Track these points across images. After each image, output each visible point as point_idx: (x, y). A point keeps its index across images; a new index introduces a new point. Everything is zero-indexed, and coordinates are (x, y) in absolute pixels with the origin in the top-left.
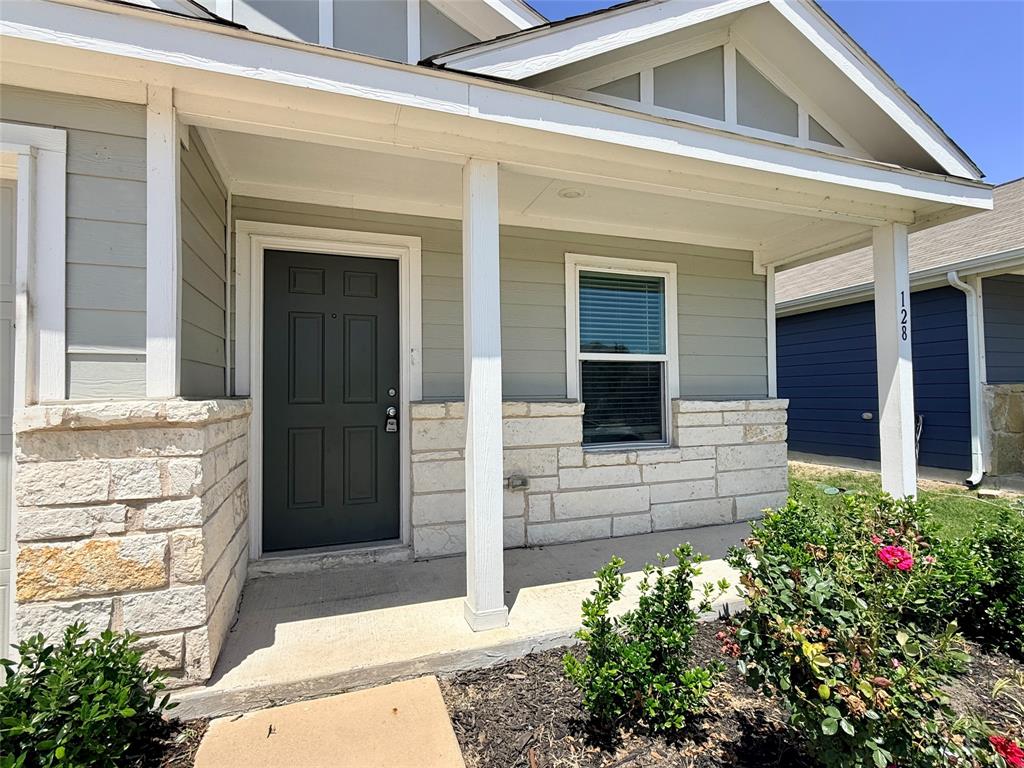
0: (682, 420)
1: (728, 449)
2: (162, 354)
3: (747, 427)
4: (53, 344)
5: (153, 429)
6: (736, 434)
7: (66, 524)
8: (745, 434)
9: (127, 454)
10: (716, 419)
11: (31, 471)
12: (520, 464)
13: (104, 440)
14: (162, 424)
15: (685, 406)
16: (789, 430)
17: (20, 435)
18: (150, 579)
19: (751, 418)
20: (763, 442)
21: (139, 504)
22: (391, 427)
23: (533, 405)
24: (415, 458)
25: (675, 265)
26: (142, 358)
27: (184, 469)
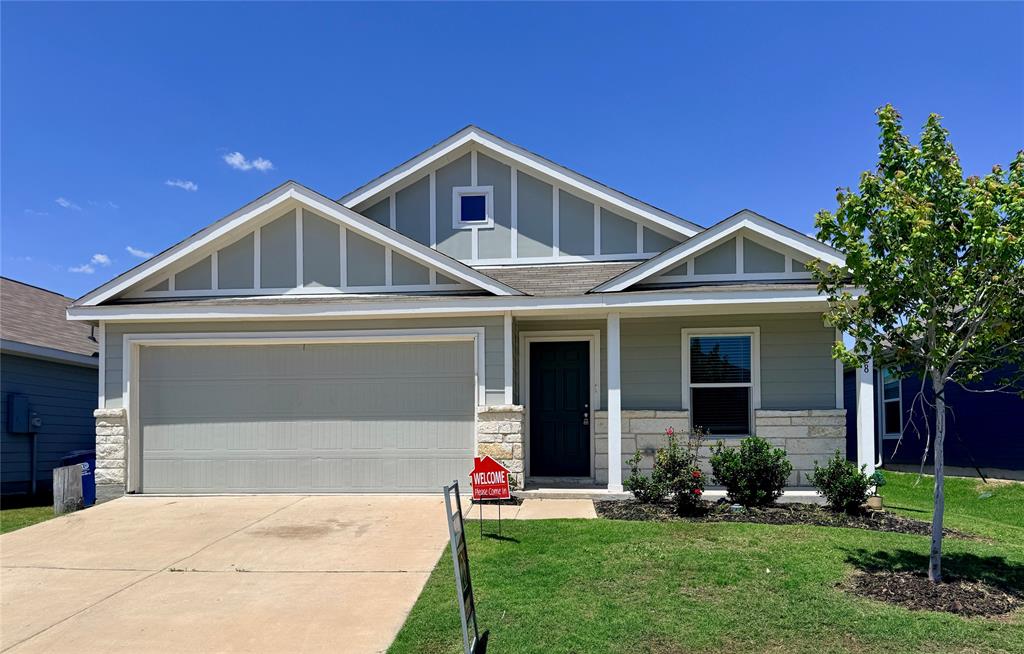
0: (758, 422)
1: (795, 441)
2: (509, 390)
3: (812, 428)
4: (482, 388)
5: (508, 413)
6: (803, 432)
7: (488, 438)
8: (809, 432)
9: (503, 420)
10: (787, 421)
11: (481, 424)
12: (651, 442)
13: (497, 415)
14: (511, 411)
15: (760, 413)
16: (848, 430)
17: (479, 414)
18: (508, 456)
19: (814, 422)
20: (825, 437)
21: (505, 435)
22: (585, 423)
23: (658, 412)
24: (597, 436)
25: (758, 328)
26: (503, 393)
27: (517, 425)
